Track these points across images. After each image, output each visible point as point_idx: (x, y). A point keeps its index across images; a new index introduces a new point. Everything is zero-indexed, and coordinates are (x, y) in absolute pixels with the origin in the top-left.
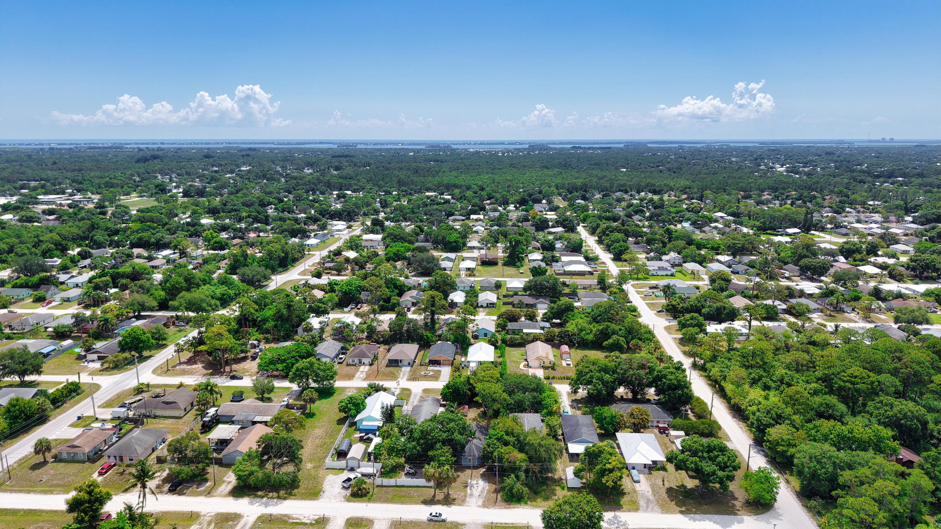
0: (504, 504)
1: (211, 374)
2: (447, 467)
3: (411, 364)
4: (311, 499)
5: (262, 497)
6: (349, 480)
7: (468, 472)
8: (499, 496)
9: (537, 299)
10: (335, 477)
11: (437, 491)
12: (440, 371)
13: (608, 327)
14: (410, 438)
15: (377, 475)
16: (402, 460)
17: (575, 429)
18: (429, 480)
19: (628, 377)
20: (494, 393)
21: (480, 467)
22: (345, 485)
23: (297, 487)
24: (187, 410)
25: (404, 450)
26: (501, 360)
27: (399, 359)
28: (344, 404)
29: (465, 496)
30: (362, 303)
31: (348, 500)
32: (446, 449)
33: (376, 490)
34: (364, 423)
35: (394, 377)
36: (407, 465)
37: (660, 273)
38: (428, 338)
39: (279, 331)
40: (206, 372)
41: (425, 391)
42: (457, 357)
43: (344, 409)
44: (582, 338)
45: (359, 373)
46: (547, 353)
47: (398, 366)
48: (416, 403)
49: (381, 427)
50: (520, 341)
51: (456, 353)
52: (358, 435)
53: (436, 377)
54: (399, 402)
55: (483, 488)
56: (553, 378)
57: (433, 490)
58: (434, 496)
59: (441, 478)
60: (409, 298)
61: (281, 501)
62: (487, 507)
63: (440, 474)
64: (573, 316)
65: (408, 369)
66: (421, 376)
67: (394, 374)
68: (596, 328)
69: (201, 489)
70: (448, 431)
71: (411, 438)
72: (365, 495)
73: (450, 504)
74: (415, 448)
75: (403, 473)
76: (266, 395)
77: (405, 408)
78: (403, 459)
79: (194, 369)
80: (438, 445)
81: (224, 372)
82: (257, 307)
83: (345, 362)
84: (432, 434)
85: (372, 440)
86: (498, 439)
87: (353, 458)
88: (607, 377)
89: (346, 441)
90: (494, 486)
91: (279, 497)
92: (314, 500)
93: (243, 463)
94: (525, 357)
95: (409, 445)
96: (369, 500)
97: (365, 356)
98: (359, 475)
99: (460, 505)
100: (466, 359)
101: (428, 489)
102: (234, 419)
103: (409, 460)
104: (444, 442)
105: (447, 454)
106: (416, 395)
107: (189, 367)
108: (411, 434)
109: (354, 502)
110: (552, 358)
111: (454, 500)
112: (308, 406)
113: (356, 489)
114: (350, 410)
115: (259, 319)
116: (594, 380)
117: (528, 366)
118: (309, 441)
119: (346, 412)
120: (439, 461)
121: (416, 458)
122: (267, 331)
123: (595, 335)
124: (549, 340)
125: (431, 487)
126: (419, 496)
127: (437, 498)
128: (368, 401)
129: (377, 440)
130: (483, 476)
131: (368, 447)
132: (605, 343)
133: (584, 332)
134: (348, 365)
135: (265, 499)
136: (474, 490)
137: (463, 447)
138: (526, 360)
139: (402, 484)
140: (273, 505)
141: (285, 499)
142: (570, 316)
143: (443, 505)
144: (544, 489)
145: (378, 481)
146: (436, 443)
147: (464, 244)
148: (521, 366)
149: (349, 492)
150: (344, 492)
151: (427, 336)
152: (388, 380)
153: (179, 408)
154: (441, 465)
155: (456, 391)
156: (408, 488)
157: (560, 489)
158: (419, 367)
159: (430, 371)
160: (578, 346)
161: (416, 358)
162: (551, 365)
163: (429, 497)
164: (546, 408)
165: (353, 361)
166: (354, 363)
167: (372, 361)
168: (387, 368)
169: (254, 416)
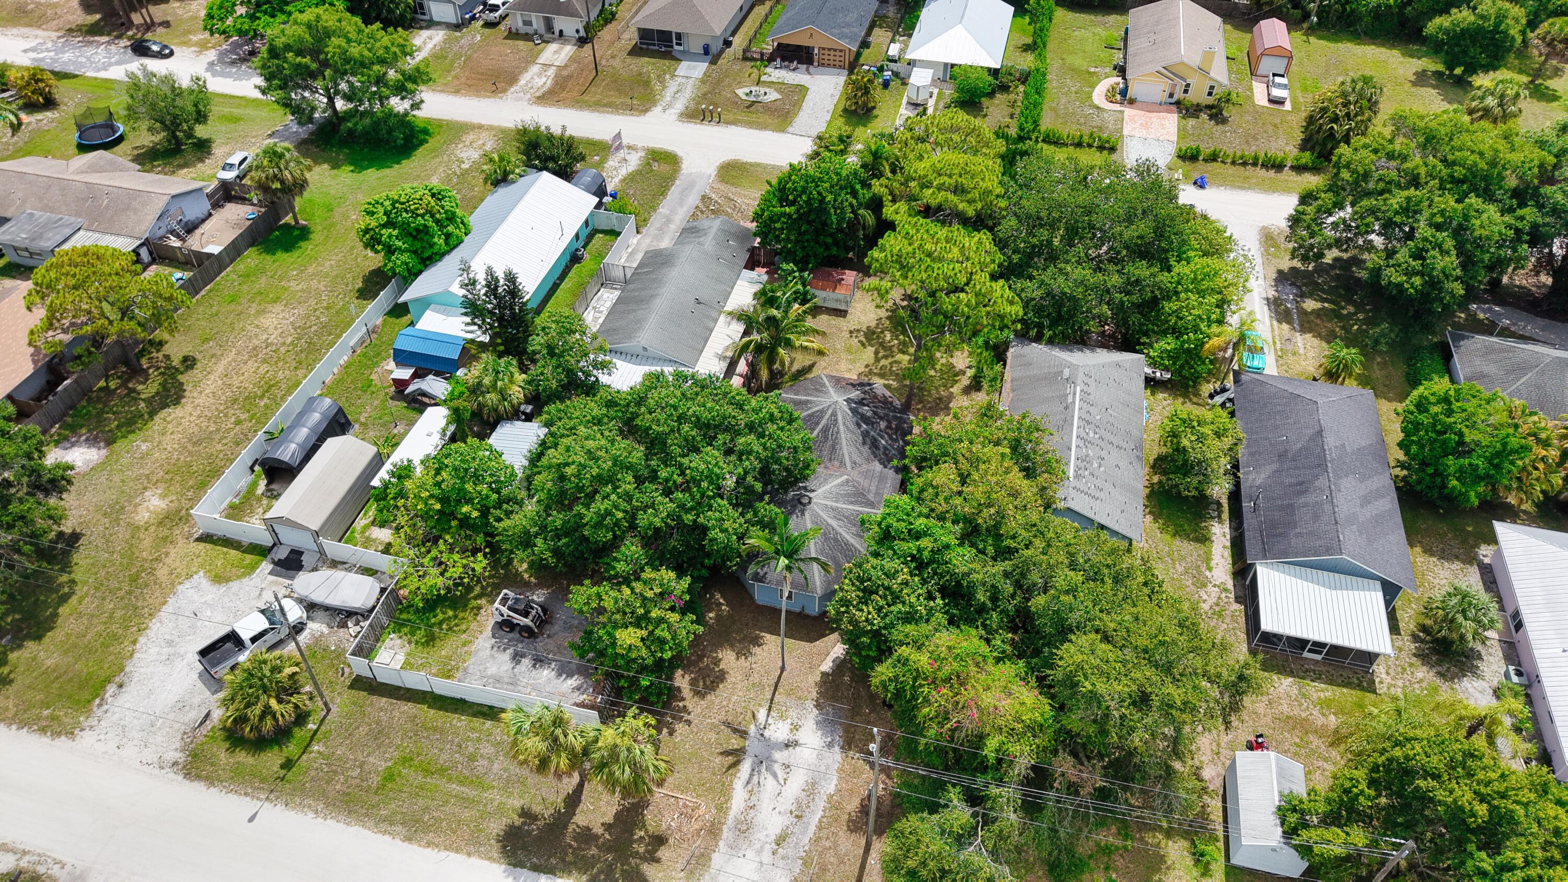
3: (715, 50)
7: (771, 651)
10: (212, 595)
12: (802, 90)
17: (1302, 488)
21: (827, 631)
23: (42, 630)
26: (1027, 62)
28: (373, 222)
29: (715, 830)
31: (192, 764)
33: (342, 704)
35: (643, 98)
41: (728, 170)
42: (880, 36)
43: (373, 243)
45: (535, 69)
46: (1209, 55)
47: (666, 56)
51: (877, 21)
53: (786, 111)
54: (613, 220)
55: (812, 787)
56: (1213, 158)
58: (574, 800)
65: (700, 69)
66: (736, 103)
67: (647, 84)
75: (490, 616)
80: (624, 558)
87: (289, 523)
94: (1118, 57)
96: (283, 779)
97: (563, 7)
100: (903, 51)
110: (1220, 73)
111: (658, 846)
114: (391, 250)
116: (1423, 230)
117: (1124, 96)
126: (505, 788)
127: (581, 820)
128: (483, 211)
131: (384, 457)
134: (513, 35)
136: (768, 788)
138: (1121, 70)
144: (1107, 850)
148: (1099, 95)
150: (202, 701)
152: (617, 109)
155: (812, 217)
156: (477, 722)
157: (1189, 861)
158: (737, 67)
159: (771, 84)
160: (1319, 23)
161: (733, 34)
162: (1210, 101)
163: (552, 798)
164: (1177, 332)
165: (527, 23)
166: (530, 30)
167: (587, 28)
168: (629, 60)
169: (68, 232)
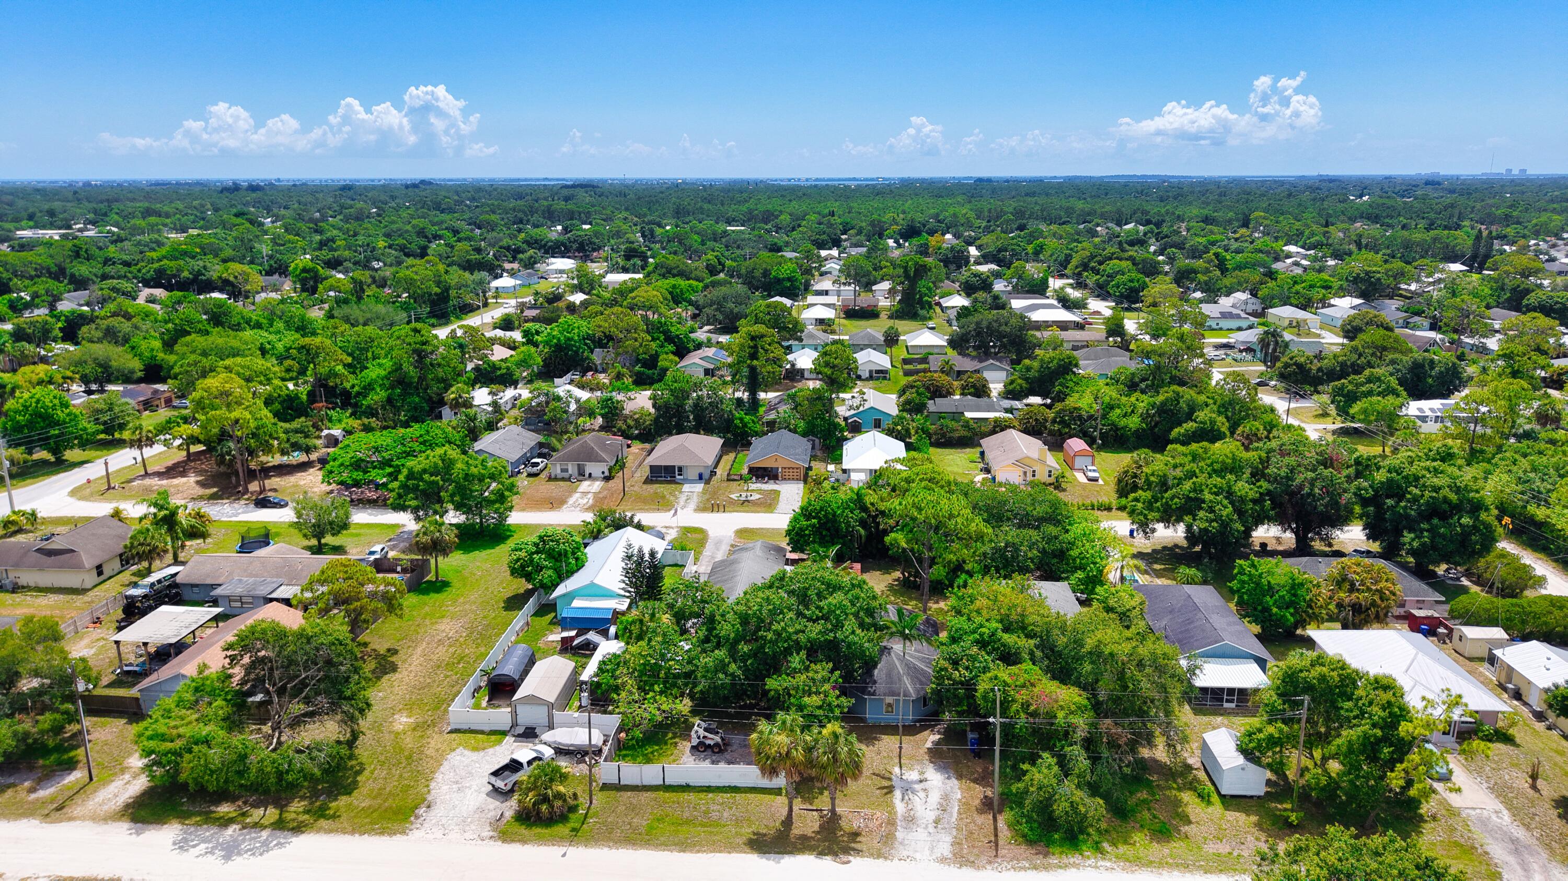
0: (1023, 850)
1: (213, 497)
2: (833, 727)
3: (706, 475)
4: (382, 832)
5: (225, 822)
6: (514, 766)
7: (889, 742)
8: (1001, 824)
9: (981, 361)
10: (475, 756)
11: (798, 804)
12: (777, 493)
13: (1178, 396)
14: (707, 640)
15: (606, 750)
16: (684, 706)
17: (1190, 622)
18: (771, 771)
19: (1301, 487)
20: (951, 516)
21: (923, 728)
22: (500, 784)
23: (349, 790)
24: (107, 571)
25: (688, 675)
27: (676, 463)
28: (523, 554)
29: (892, 822)
30: (596, 371)
31: (504, 836)
32: (821, 670)
33: (600, 798)
34: (576, 603)
35: (663, 504)
36: (697, 721)
37: (1225, 324)
38: (745, 425)
39: (397, 410)
40: (200, 491)
41: (743, 533)
42: (817, 463)
43: (523, 567)
44: (1113, 424)
45: (576, 495)
46: (1038, 456)
47: (674, 482)
48: (720, 556)
49: (623, 613)
50: (962, 433)
51: (814, 457)
52: (556, 636)
53: (769, 504)
54: (677, 557)
55: (946, 797)
57: (782, 801)
58: (788, 821)
59: (810, 763)
60: (697, 361)
61: (281, 836)
62: (972, 864)
63: (809, 750)
64: (1077, 384)
65: (699, 487)
66: (732, 503)
67: (663, 497)
68: (1143, 402)
69: (41, 794)
70: (826, 618)
71: (710, 640)
72: (563, 818)
73: (847, 850)
74: (722, 667)
75: (685, 746)
76: (329, 539)
77: (691, 569)
78: (687, 701)
79: (177, 486)
80: (796, 661)
81: (246, 491)
82: (350, 360)
83: (545, 473)
84: (776, 627)
85: (595, 647)
86: (982, 644)
87: (532, 700)
88: (1243, 487)
89: (521, 651)
90: (979, 792)
91: (280, 825)
92: (392, 833)
93: (176, 712)
94: (982, 465)
95: (706, 660)
96: (576, 836)
97: (593, 457)
98: (548, 752)
99: (879, 855)
100: (839, 466)
101: (768, 797)
102: (218, 592)
103: (703, 706)
104: (814, 651)
105: (827, 687)
106: (718, 543)
107: (165, 482)
108: (710, 630)
109: (524, 841)
110: (1052, 463)
111: (855, 835)
112: (433, 561)
113: (531, 798)
114: (539, 568)
115: (356, 389)
118: (419, 650)
119: (528, 577)
120: (800, 708)
121: (726, 698)
122: (371, 412)
123: (1145, 417)
124: (1033, 428)
125: (777, 792)
126: (738, 822)
127: (797, 829)
128: (593, 551)
129: (608, 647)
130: (935, 755)
131: (584, 667)
132: (1175, 432)
133: (1118, 411)
134: (550, 479)
135: (230, 831)
136: (917, 801)
137: (870, 665)
138: (987, 470)
139: (682, 782)
140: (253, 852)
141: (298, 829)
142: (1071, 384)
143: (821, 854)
145: (607, 771)
146: (787, 652)
147: (807, 287)
149: (510, 808)
150: (495, 807)
151: (741, 419)
152: (647, 511)
153: (78, 566)
154: (812, 720)
155: (829, 525)
156: (702, 795)
157: (1198, 800)
158: (726, 484)
159: (753, 491)
160: (1103, 444)
161: (716, 467)
162: (1052, 480)
163: (772, 825)
164: (1082, 568)
165: (564, 470)
166: (566, 475)
167: (610, 470)
168: (645, 486)
169: (276, 586)
